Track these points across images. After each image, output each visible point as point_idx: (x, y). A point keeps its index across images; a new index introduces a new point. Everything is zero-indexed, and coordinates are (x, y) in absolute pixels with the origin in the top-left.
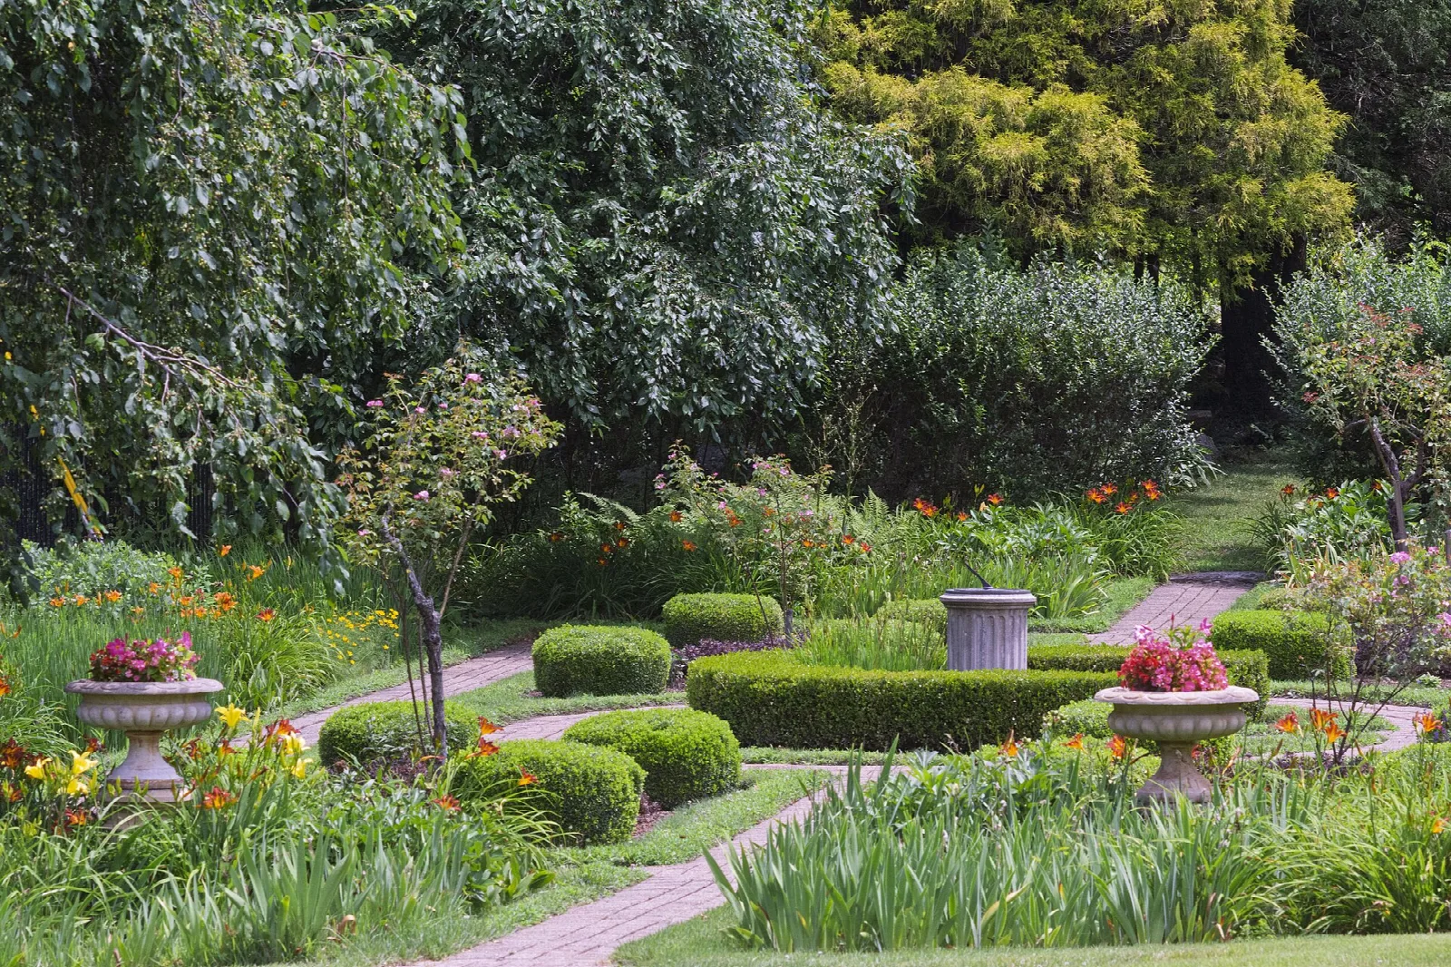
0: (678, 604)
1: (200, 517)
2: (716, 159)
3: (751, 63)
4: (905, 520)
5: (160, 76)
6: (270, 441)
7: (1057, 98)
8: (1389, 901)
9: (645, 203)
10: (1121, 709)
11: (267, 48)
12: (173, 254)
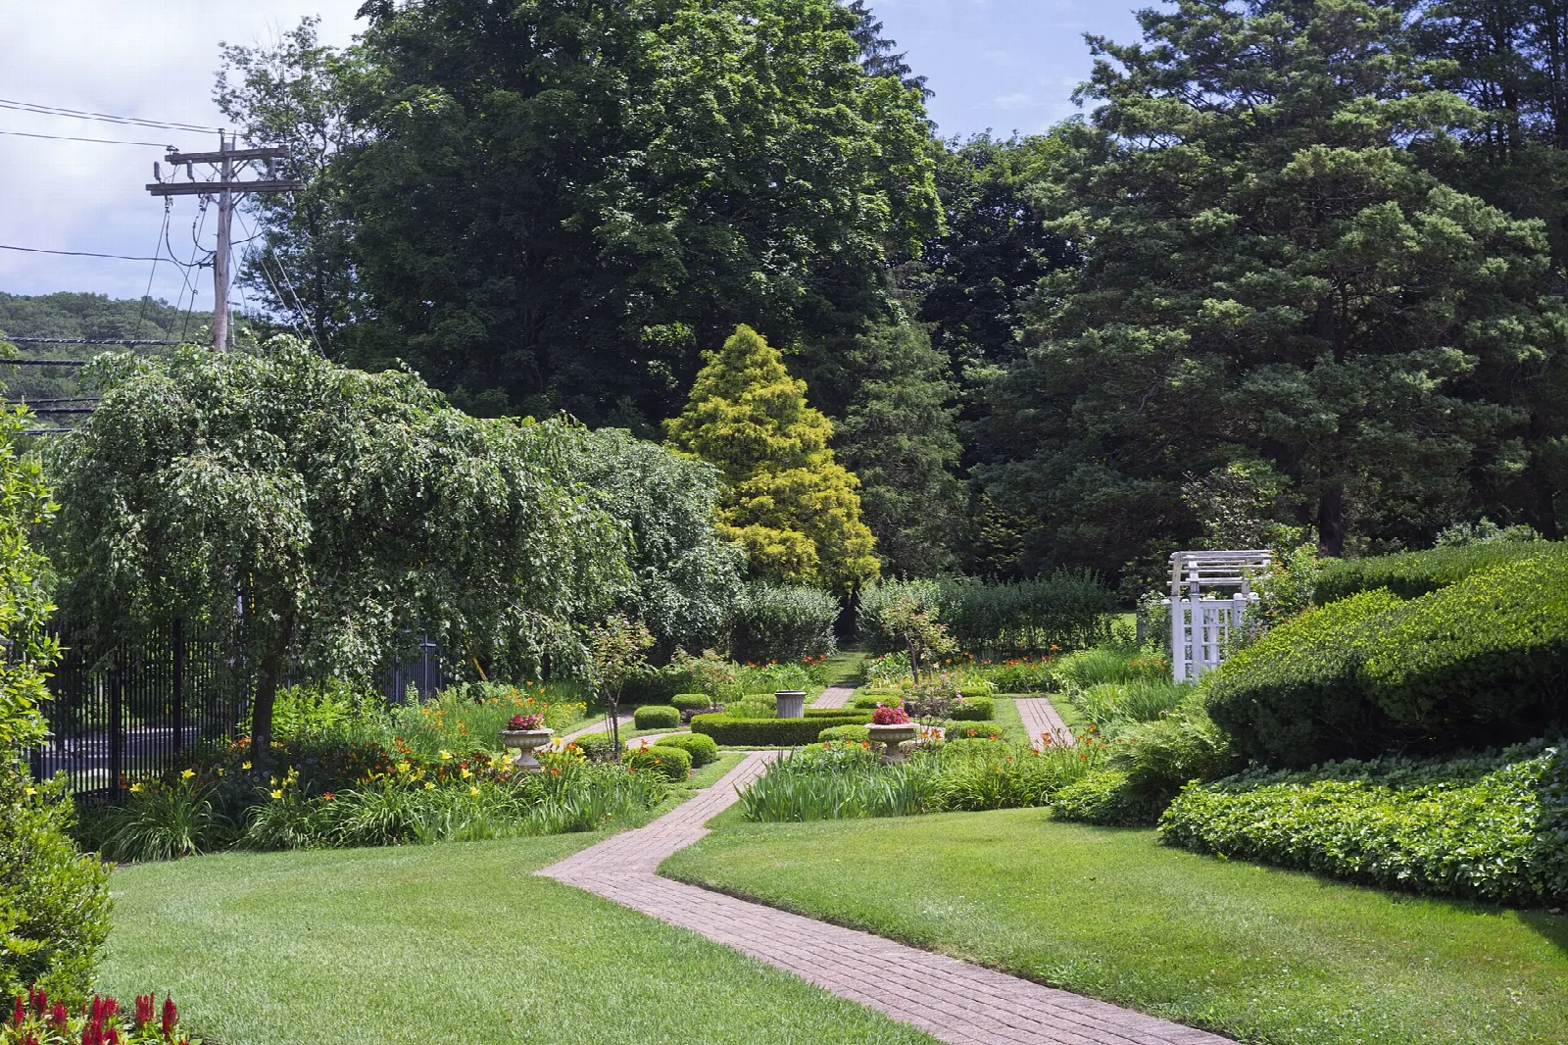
0: (677, 698)
1: (546, 673)
2: (685, 553)
3: (694, 522)
4: (746, 669)
5: (529, 516)
6: (570, 644)
7: (788, 533)
8: (981, 798)
9: (662, 569)
10: (873, 731)
11: (563, 509)
12: (533, 579)
